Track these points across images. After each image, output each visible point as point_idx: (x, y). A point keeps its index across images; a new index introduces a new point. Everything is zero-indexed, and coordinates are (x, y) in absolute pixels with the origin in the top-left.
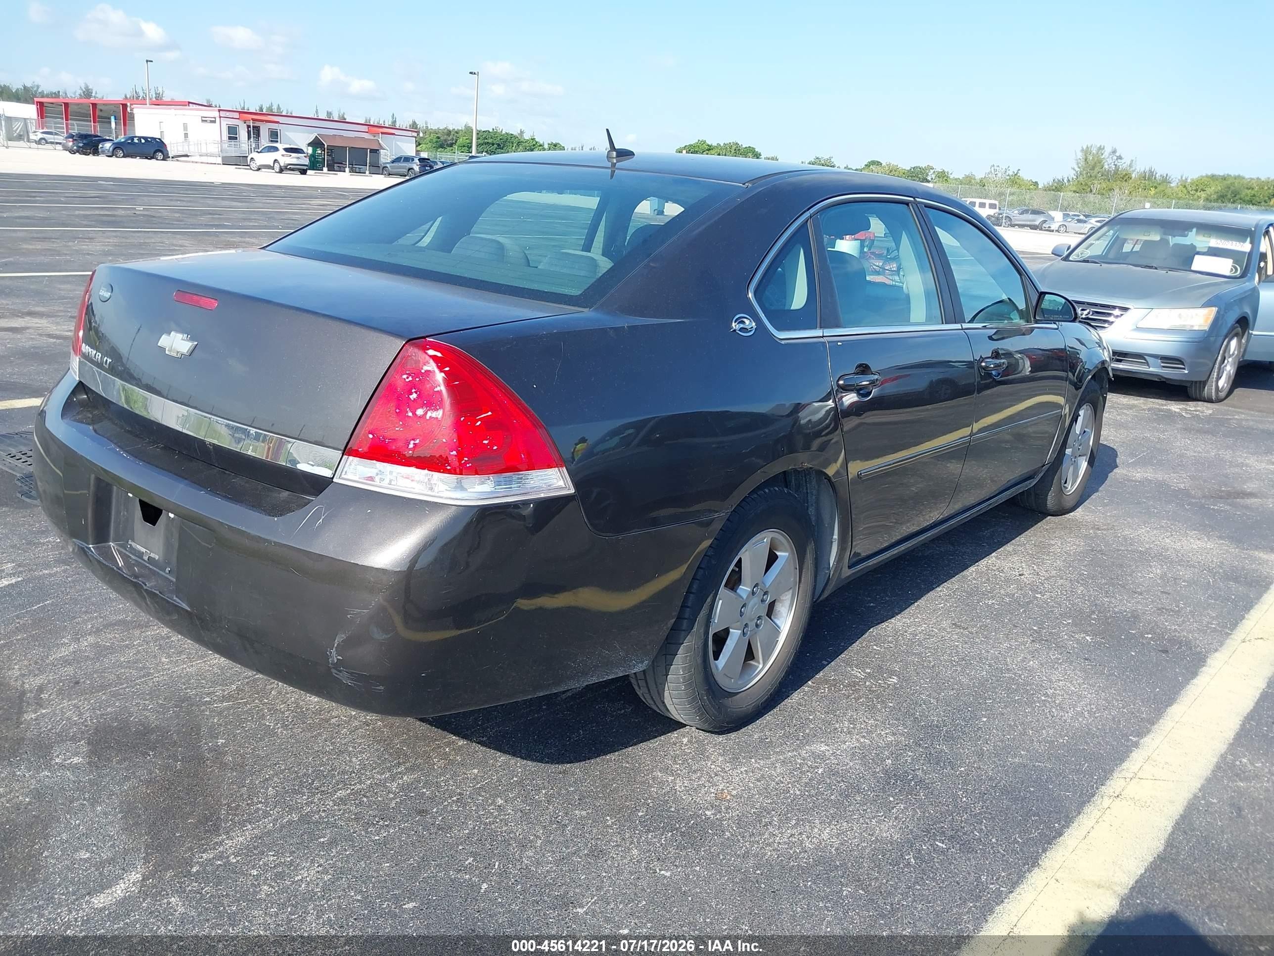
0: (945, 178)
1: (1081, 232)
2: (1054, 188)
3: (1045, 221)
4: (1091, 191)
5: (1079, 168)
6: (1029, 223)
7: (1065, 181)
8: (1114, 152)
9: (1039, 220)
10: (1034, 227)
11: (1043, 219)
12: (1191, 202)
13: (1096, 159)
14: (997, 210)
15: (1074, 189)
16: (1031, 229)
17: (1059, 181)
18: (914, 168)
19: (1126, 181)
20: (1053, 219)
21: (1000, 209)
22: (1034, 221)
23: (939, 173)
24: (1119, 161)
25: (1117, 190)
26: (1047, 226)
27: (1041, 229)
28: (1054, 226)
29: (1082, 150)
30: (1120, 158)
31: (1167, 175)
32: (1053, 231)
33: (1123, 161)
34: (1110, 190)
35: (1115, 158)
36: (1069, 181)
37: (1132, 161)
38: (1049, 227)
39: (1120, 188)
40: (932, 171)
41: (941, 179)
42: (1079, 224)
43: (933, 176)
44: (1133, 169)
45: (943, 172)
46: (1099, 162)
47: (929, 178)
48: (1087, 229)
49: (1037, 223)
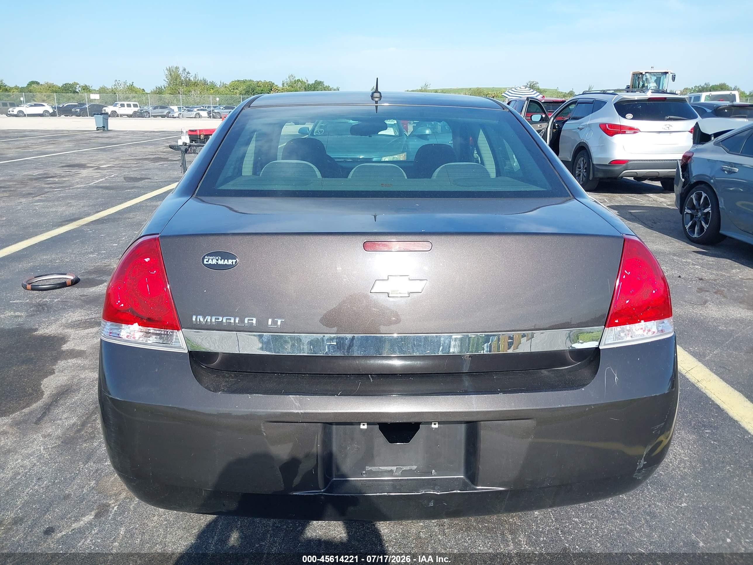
0: (88, 90)
1: (191, 116)
2: (157, 92)
3: (169, 112)
4: (179, 93)
5: (168, 79)
6: (160, 114)
7: (163, 88)
8: (185, 70)
9: (166, 112)
10: (163, 116)
11: (167, 111)
12: (233, 96)
13: (176, 74)
14: (139, 108)
15: (169, 92)
16: (162, 117)
17: (159, 88)
18: (65, 84)
19: (196, 86)
20: (173, 110)
21: (140, 107)
22: (163, 112)
23: (83, 87)
24: (189, 75)
25: (193, 92)
26: (172, 115)
27: (168, 117)
28: (176, 115)
29: (167, 69)
30: (188, 73)
31: (213, 82)
32: (175, 118)
33: (191, 75)
34: (189, 91)
35: (186, 73)
36: (165, 88)
37: (196, 74)
38: (173, 116)
39: (195, 91)
40: (78, 86)
41: (86, 91)
42: (189, 113)
43: (80, 89)
44: (197, 79)
45: (86, 86)
46: (178, 76)
47: (77, 90)
48: (194, 114)
49: (165, 114)
